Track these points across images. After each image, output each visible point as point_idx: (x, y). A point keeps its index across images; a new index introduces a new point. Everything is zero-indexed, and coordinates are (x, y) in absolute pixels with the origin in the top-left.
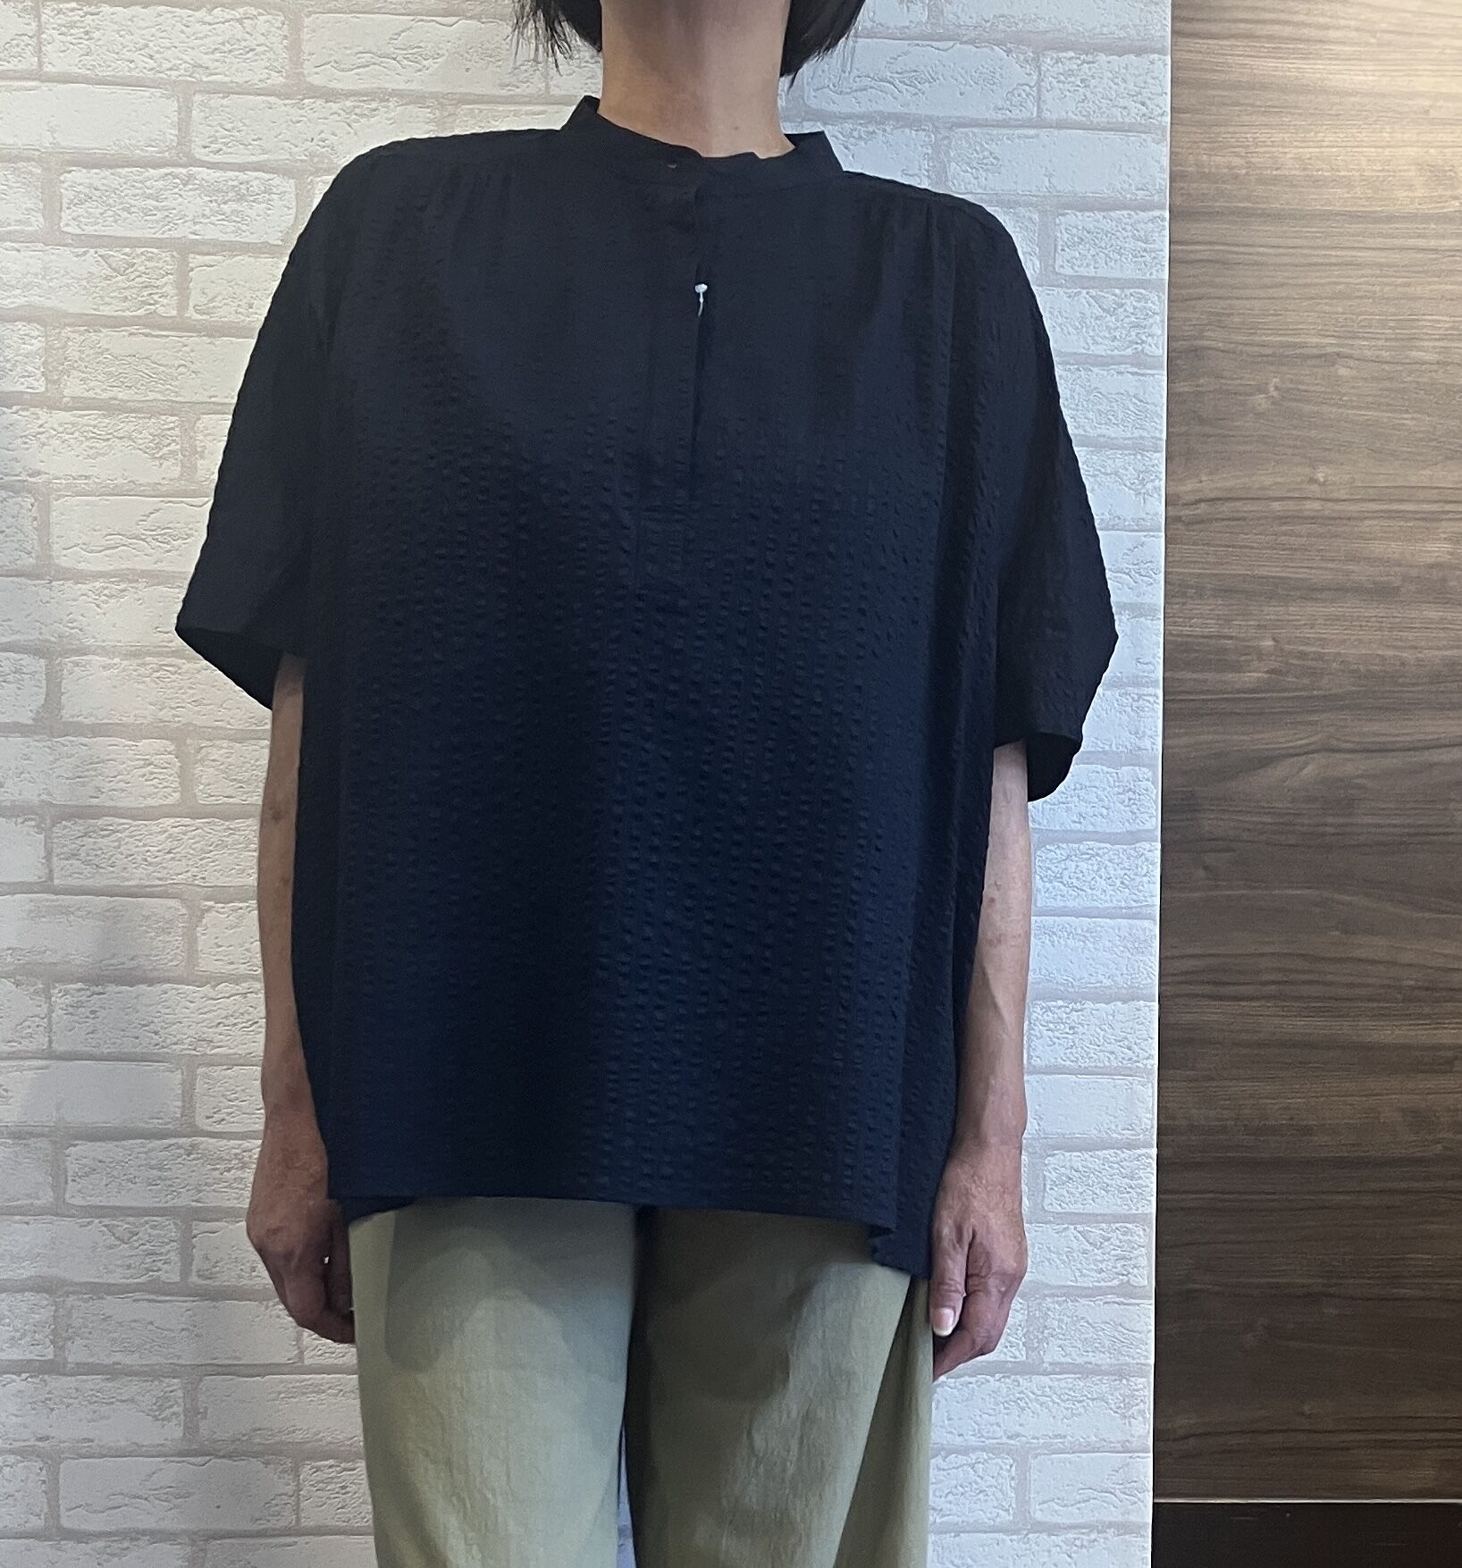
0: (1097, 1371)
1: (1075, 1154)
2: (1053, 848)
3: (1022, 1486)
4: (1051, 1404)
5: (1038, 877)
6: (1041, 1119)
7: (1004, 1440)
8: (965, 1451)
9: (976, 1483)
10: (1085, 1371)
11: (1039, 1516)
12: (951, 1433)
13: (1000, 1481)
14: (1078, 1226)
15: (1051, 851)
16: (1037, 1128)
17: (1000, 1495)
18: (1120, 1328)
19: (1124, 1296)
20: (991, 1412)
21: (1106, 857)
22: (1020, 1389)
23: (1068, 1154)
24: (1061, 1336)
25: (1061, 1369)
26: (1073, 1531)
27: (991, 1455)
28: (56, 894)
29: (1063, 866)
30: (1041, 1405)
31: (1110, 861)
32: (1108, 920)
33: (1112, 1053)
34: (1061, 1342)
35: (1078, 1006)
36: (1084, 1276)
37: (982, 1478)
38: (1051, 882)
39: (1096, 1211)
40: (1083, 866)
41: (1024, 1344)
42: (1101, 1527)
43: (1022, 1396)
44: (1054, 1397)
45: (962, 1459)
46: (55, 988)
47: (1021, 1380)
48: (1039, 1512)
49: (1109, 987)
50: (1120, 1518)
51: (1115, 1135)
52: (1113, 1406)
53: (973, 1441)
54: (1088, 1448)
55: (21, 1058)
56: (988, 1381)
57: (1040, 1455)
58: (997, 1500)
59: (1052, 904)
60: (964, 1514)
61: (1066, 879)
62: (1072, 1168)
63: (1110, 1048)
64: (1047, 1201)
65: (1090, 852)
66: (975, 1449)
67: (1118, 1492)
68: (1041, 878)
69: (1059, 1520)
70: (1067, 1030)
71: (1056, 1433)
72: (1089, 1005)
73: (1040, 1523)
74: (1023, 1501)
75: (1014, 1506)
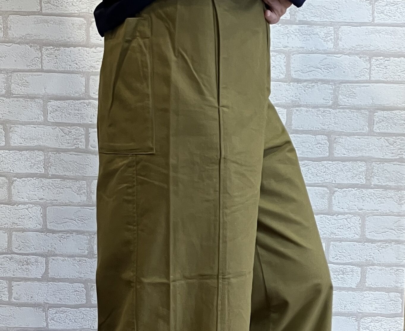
0: (390, 188)
1: (385, 112)
2: (381, 1)
3: (363, 226)
4: (374, 199)
5: (375, 12)
6: (373, 99)
7: (357, 211)
8: (344, 214)
9: (347, 225)
10: (385, 188)
11: (369, 237)
12: (339, 208)
13: (356, 224)
14: (385, 137)
15: (380, 2)
16: (372, 102)
17: (355, 230)
18: (399, 173)
19: (401, 162)
20: (353, 201)
21: (400, 5)
22: (363, 193)
23: (382, 112)
24: (378, 176)
25: (377, 187)
26: (380, 242)
27: (353, 216)
28: (43, 16)
29: (385, 8)
30: (370, 199)
31: (401, 6)
32: (400, 28)
33: (399, 76)
34: (378, 178)
35: (388, 59)
36: (387, 155)
37: (349, 223)
38: (380, 14)
39: (391, 132)
40: (392, 8)
41: (365, 178)
42: (390, 241)
43: (364, 196)
44: (375, 196)
45: (342, 217)
46: (43, 48)
47: (363, 190)
48: (369, 236)
49: (399, 52)
50: (397, 239)
51: (400, 105)
52: (395, 200)
53: (346, 211)
54: (386, 215)
55: (33, 72)
56: (352, 190)
57: (369, 216)
58: (354, 231)
59: (381, 22)
60: (343, 236)
61: (385, 13)
62: (384, 117)
63: (399, 74)
64: (375, 128)
65: (394, 3)
66: (347, 213)
67: (396, 230)
68: (377, 12)
69: (375, 238)
70: (384, 68)
71: (375, 209)
72: (392, 58)
73: (369, 239)
74: (363, 231)
75: (360, 233)
